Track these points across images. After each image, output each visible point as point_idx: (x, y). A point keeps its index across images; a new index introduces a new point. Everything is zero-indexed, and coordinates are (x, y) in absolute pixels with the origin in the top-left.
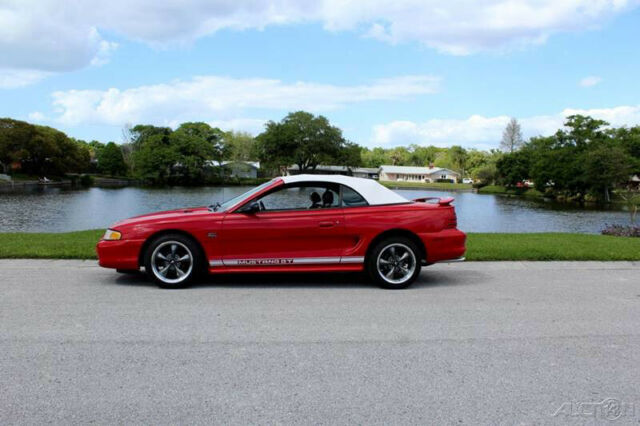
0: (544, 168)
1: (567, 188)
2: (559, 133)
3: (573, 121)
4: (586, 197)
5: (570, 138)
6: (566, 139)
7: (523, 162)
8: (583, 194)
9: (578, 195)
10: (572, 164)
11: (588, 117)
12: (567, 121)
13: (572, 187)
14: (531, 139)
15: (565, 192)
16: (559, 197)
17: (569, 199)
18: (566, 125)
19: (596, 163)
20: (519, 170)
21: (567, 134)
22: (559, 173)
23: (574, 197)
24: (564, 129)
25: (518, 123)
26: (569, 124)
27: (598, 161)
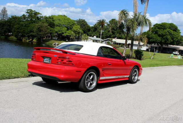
0: (18, 29)
1: (27, 37)
2: (24, 15)
3: (29, 11)
4: (34, 40)
5: (28, 18)
6: (26, 18)
7: (8, 25)
8: (33, 39)
9: (31, 39)
10: (29, 28)
11: (35, 11)
12: (27, 11)
13: (29, 37)
14: (12, 16)
15: (26, 38)
16: (24, 40)
17: (27, 41)
18: (26, 13)
19: (38, 28)
20: (7, 28)
21: (27, 16)
22: (24, 31)
23: (29, 40)
24: (26, 14)
25: (6, 9)
26: (28, 13)
27: (39, 28)
